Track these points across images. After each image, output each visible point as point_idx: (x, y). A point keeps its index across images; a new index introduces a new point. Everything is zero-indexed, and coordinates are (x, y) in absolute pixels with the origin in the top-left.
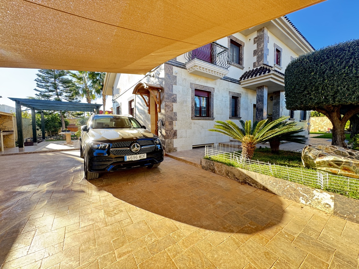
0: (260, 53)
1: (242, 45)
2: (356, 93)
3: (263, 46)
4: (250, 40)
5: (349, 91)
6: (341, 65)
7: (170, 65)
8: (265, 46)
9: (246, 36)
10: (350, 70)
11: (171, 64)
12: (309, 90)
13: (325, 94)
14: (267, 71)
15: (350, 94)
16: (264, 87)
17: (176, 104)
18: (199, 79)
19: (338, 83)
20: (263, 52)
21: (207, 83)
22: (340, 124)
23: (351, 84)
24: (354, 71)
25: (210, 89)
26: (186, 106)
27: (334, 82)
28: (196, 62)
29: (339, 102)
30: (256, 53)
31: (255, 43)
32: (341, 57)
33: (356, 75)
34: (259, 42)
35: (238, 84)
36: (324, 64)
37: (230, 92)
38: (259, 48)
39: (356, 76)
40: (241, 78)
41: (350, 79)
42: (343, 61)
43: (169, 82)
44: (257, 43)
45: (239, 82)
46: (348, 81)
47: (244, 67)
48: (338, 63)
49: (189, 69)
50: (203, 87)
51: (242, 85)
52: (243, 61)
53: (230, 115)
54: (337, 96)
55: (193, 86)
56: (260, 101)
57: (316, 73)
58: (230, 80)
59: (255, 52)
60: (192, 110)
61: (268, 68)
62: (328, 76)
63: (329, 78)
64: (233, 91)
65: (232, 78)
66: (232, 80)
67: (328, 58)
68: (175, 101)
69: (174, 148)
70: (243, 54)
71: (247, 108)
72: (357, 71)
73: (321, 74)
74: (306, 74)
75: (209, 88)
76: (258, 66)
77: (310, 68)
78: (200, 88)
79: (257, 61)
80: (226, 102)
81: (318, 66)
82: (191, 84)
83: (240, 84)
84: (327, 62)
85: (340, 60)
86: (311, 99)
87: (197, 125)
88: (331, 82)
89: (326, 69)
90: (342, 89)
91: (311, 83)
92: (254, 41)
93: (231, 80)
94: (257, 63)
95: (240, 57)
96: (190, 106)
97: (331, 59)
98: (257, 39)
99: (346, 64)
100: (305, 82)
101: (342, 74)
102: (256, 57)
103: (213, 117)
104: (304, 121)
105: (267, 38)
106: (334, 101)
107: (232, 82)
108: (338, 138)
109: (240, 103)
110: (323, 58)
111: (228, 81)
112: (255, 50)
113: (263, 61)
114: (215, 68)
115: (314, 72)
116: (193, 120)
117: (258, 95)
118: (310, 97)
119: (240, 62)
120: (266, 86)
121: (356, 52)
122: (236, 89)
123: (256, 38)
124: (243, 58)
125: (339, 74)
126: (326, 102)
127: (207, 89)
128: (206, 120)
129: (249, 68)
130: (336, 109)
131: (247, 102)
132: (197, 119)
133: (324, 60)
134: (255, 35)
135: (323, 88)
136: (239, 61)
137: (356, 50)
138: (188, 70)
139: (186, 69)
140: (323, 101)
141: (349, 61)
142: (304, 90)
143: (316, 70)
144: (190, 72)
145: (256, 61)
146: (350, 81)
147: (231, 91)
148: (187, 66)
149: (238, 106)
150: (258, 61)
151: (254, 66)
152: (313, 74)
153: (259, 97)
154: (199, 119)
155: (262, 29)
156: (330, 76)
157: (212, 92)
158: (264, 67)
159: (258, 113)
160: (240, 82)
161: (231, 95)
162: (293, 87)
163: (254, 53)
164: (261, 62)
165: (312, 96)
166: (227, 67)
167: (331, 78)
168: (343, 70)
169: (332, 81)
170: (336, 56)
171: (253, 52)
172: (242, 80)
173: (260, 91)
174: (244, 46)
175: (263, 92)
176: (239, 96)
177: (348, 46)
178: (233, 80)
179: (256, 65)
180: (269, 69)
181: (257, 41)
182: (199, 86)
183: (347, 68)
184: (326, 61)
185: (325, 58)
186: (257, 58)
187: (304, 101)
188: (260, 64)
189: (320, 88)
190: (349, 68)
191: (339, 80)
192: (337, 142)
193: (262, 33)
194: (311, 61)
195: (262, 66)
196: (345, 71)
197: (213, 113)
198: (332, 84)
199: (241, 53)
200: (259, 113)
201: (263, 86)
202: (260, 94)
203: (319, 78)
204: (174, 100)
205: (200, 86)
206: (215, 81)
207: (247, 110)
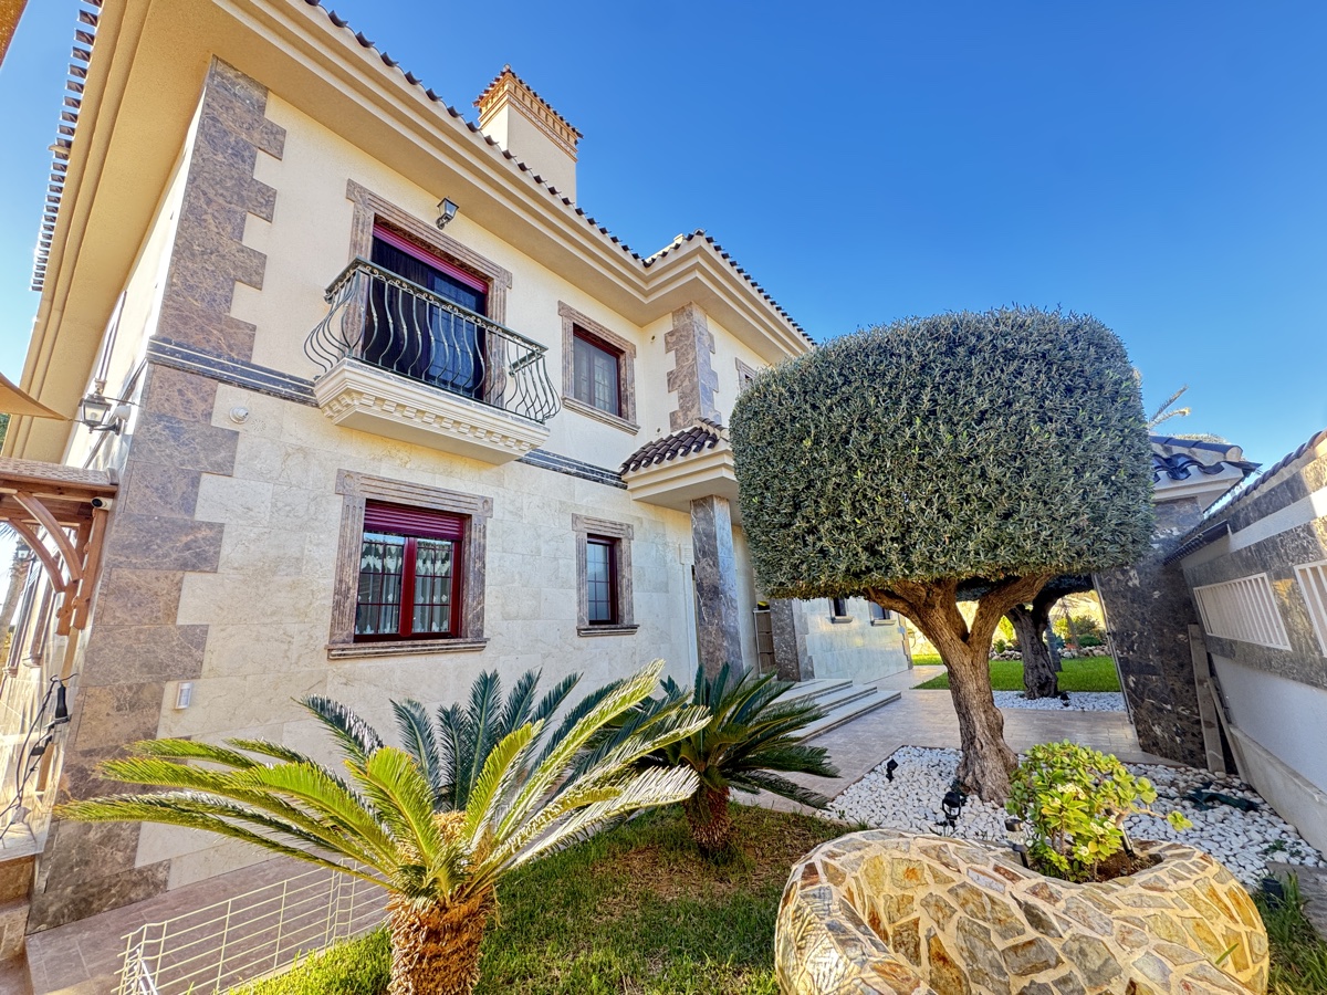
0: (686, 383)
1: (627, 352)
2: (979, 530)
3: (695, 359)
4: (653, 338)
5: (950, 521)
6: (895, 412)
7: (195, 379)
8: (700, 360)
9: (641, 326)
10: (930, 431)
11: (203, 374)
12: (808, 512)
13: (869, 532)
14: (708, 443)
15: (955, 537)
16: (715, 502)
17: (210, 577)
18: (401, 455)
19: (903, 483)
20: (696, 379)
21: (450, 474)
22: (967, 660)
23: (948, 491)
24: (948, 439)
25: (462, 505)
26: (293, 586)
27: (888, 479)
28: (347, 374)
29: (929, 568)
30: (674, 383)
31: (668, 351)
32: (888, 379)
33: (956, 451)
34: (682, 347)
35: (616, 485)
36: (839, 404)
37: (575, 518)
38: (682, 367)
39: (957, 455)
40: (626, 466)
41: (939, 467)
42: (900, 396)
43: (170, 456)
44: (677, 350)
45: (619, 479)
46: (937, 477)
47: (639, 428)
48: (884, 401)
49: (328, 404)
50: (424, 492)
51: (632, 490)
52: (634, 404)
53: (580, 620)
54: (915, 544)
55: (358, 488)
56: (705, 554)
57: (817, 442)
58: (574, 470)
59: (672, 379)
60: (337, 605)
61: (712, 431)
62: (863, 455)
63: (868, 462)
64: (591, 514)
65: (584, 461)
66: (584, 470)
67: (847, 382)
68: (202, 558)
69: (140, 872)
70: (633, 381)
71: (667, 584)
72: (955, 437)
73: (837, 446)
74: (789, 445)
75: (462, 499)
76: (685, 427)
77: (793, 419)
78: (404, 495)
79: (681, 407)
80: (556, 559)
81: (821, 414)
82: (344, 476)
83: (625, 488)
84: (848, 399)
85: (886, 389)
86: (823, 552)
87: (373, 689)
88: (879, 483)
89: (851, 427)
90: (923, 511)
91: (810, 485)
92: (667, 343)
93: (578, 468)
94: (680, 414)
95: (622, 389)
96: (330, 582)
97: (857, 388)
98: (674, 338)
99: (912, 408)
100: (791, 480)
101: (908, 446)
102: (675, 394)
103: (480, 632)
104: (886, 621)
105: (705, 338)
106: (910, 568)
107: (585, 477)
108: (978, 726)
109: (630, 565)
110: (830, 381)
111: (567, 473)
112: (671, 372)
113: (699, 410)
114: (470, 414)
115: (809, 436)
116: (338, 663)
117: (696, 531)
118: (819, 544)
119: (624, 406)
120: (721, 498)
121: (933, 365)
122: (608, 507)
123: (671, 334)
124: (633, 394)
125: (896, 445)
126: (881, 568)
127: (446, 502)
128: (431, 652)
129: (659, 430)
130: (938, 595)
131: (664, 557)
132: (365, 656)
133: (835, 389)
134: (667, 324)
135: (857, 505)
136: (620, 404)
137: (931, 357)
138: (329, 412)
139: (317, 406)
140: (869, 564)
141: (917, 397)
142: (792, 515)
143: (817, 427)
144: (338, 419)
145: (677, 408)
146: (944, 477)
147: (583, 513)
148: (321, 393)
149: (623, 576)
150: (685, 409)
151: (672, 426)
152: (808, 443)
153: (700, 540)
154: (378, 655)
155: (688, 308)
156: (871, 457)
157: (474, 519)
158: (701, 429)
159: (705, 605)
160: (623, 478)
161: (585, 529)
162: (755, 500)
163: (669, 380)
164: (693, 414)
165: (825, 543)
166: (540, 417)
167: (874, 462)
168: (908, 432)
169: (883, 479)
170: (872, 375)
171: (666, 379)
172: (631, 474)
173: (701, 515)
174: (634, 355)
175: (710, 521)
176: (621, 536)
177: (901, 340)
178: (593, 472)
179: (680, 421)
180: (714, 434)
181: (675, 343)
182: (393, 486)
183: (918, 421)
184: (843, 393)
185: (837, 383)
186: (681, 398)
187: (802, 562)
188: (689, 418)
189: (846, 507)
190: (925, 421)
191: (905, 474)
192: (978, 746)
193: (688, 321)
194: (792, 393)
195: (698, 424)
196: (914, 436)
197: (480, 616)
198: (883, 490)
199: (623, 376)
200: (709, 603)
201: (711, 496)
202: (702, 526)
203: (832, 463)
204: (198, 554)
205: (405, 488)
206: (495, 469)
207: (667, 591)
